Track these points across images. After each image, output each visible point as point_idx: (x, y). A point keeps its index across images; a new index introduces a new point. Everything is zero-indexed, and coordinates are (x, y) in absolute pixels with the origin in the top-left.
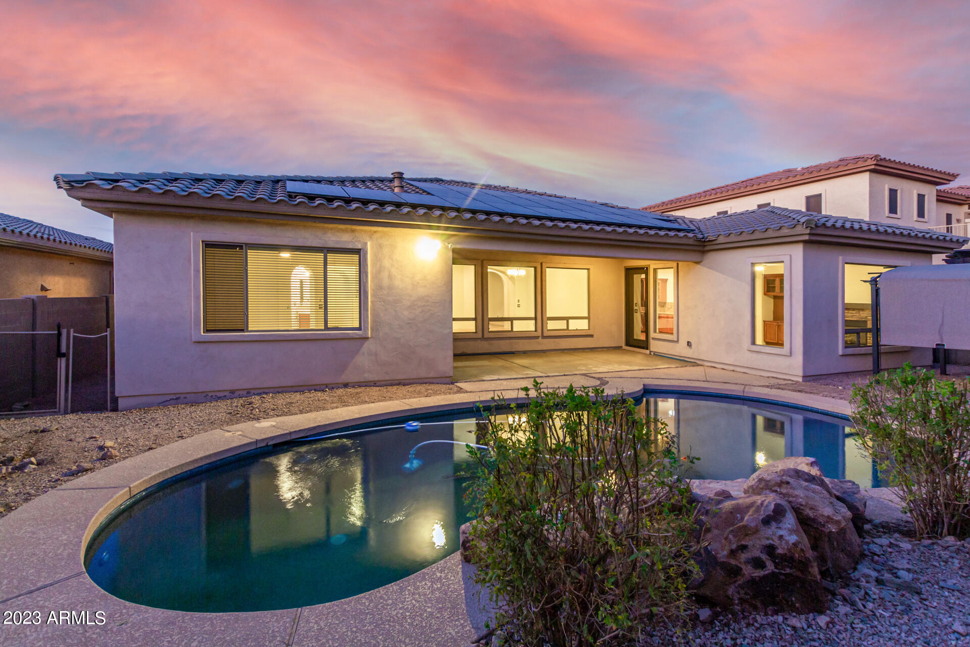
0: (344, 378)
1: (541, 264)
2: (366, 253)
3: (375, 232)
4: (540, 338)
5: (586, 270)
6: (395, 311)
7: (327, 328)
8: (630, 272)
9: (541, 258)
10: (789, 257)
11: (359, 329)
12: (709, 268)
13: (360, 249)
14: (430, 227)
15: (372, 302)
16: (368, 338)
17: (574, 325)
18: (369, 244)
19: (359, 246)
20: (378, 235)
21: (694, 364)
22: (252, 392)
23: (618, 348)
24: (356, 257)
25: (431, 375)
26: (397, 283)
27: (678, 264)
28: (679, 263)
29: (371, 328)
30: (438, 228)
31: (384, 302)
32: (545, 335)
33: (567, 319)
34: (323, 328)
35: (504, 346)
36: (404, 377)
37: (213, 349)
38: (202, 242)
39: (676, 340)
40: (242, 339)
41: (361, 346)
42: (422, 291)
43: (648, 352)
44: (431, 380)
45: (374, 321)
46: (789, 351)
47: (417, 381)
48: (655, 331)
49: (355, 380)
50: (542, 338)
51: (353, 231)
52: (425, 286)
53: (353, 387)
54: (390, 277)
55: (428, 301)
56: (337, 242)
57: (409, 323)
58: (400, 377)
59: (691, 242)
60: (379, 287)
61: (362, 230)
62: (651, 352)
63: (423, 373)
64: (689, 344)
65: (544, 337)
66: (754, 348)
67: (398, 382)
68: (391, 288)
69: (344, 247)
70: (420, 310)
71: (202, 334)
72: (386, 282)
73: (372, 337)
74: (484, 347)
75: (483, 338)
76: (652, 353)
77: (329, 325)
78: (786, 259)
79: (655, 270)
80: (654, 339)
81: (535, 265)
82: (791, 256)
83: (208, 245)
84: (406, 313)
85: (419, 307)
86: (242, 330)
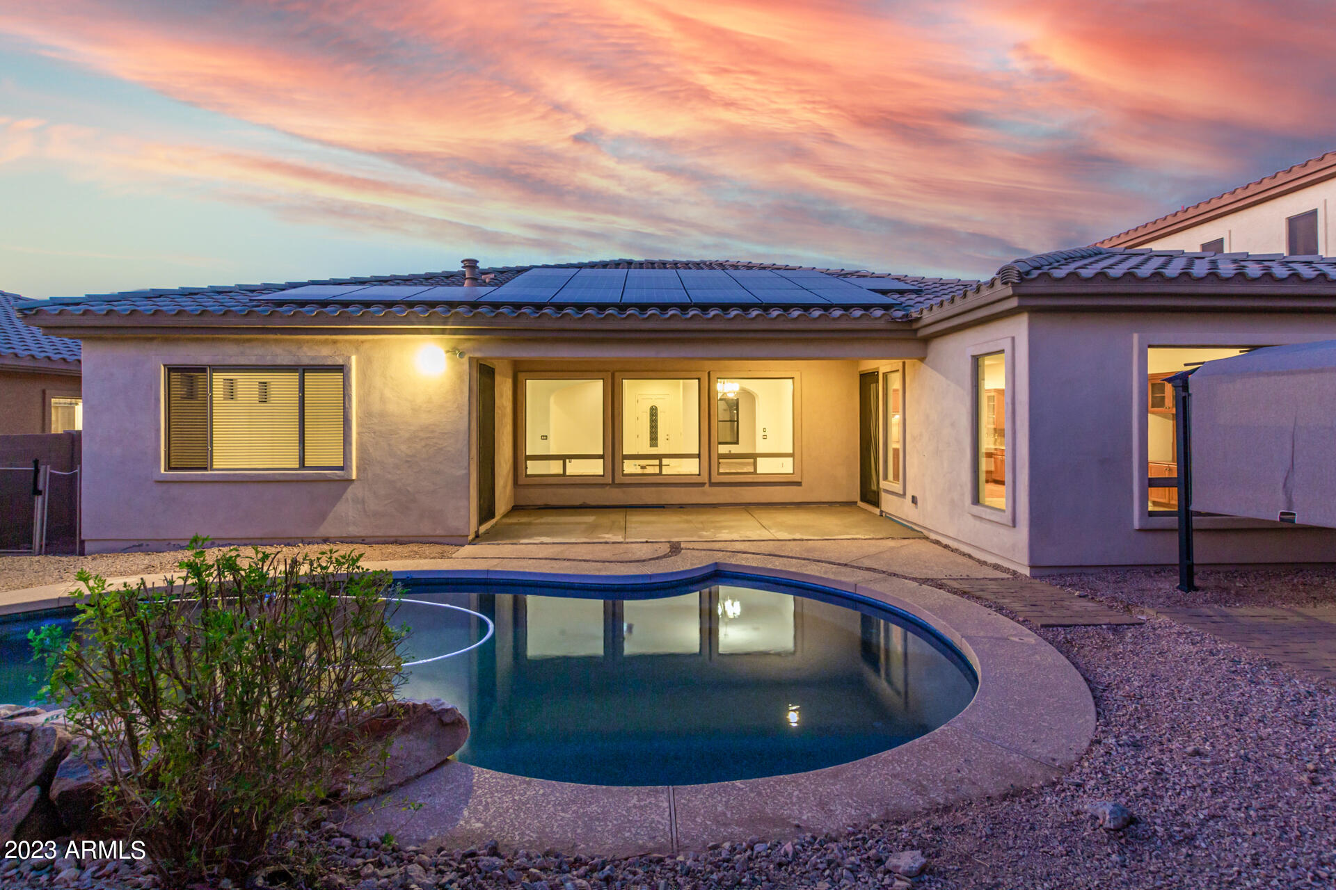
0: (323, 531)
2: (350, 370)
3: (363, 342)
6: (389, 445)
7: (303, 466)
10: (1010, 340)
11: (341, 468)
12: (932, 368)
13: (343, 366)
14: (431, 332)
15: (359, 434)
16: (352, 481)
18: (354, 358)
19: (341, 362)
20: (366, 346)
22: (217, 542)
24: (338, 377)
25: (439, 532)
26: (392, 408)
27: (904, 363)
28: (905, 361)
29: (357, 467)
30: (443, 332)
31: (374, 433)
34: (298, 466)
36: (399, 533)
37: (176, 490)
38: (165, 366)
39: (902, 492)
40: (203, 479)
41: (345, 489)
42: (425, 419)
44: (437, 539)
45: (360, 459)
46: (1011, 517)
47: (418, 539)
49: (338, 534)
51: (335, 342)
52: (429, 411)
53: (334, 543)
54: (383, 400)
55: (433, 432)
56: (314, 358)
57: (407, 462)
58: (395, 532)
60: (367, 415)
61: (346, 341)
63: (426, 528)
64: (914, 500)
66: (977, 510)
67: (392, 539)
68: (382, 415)
69: (321, 363)
70: (423, 443)
71: (162, 471)
72: (376, 407)
73: (358, 479)
77: (307, 464)
82: (1013, 338)
83: (171, 369)
84: (403, 447)
85: (421, 440)
86: (205, 469)
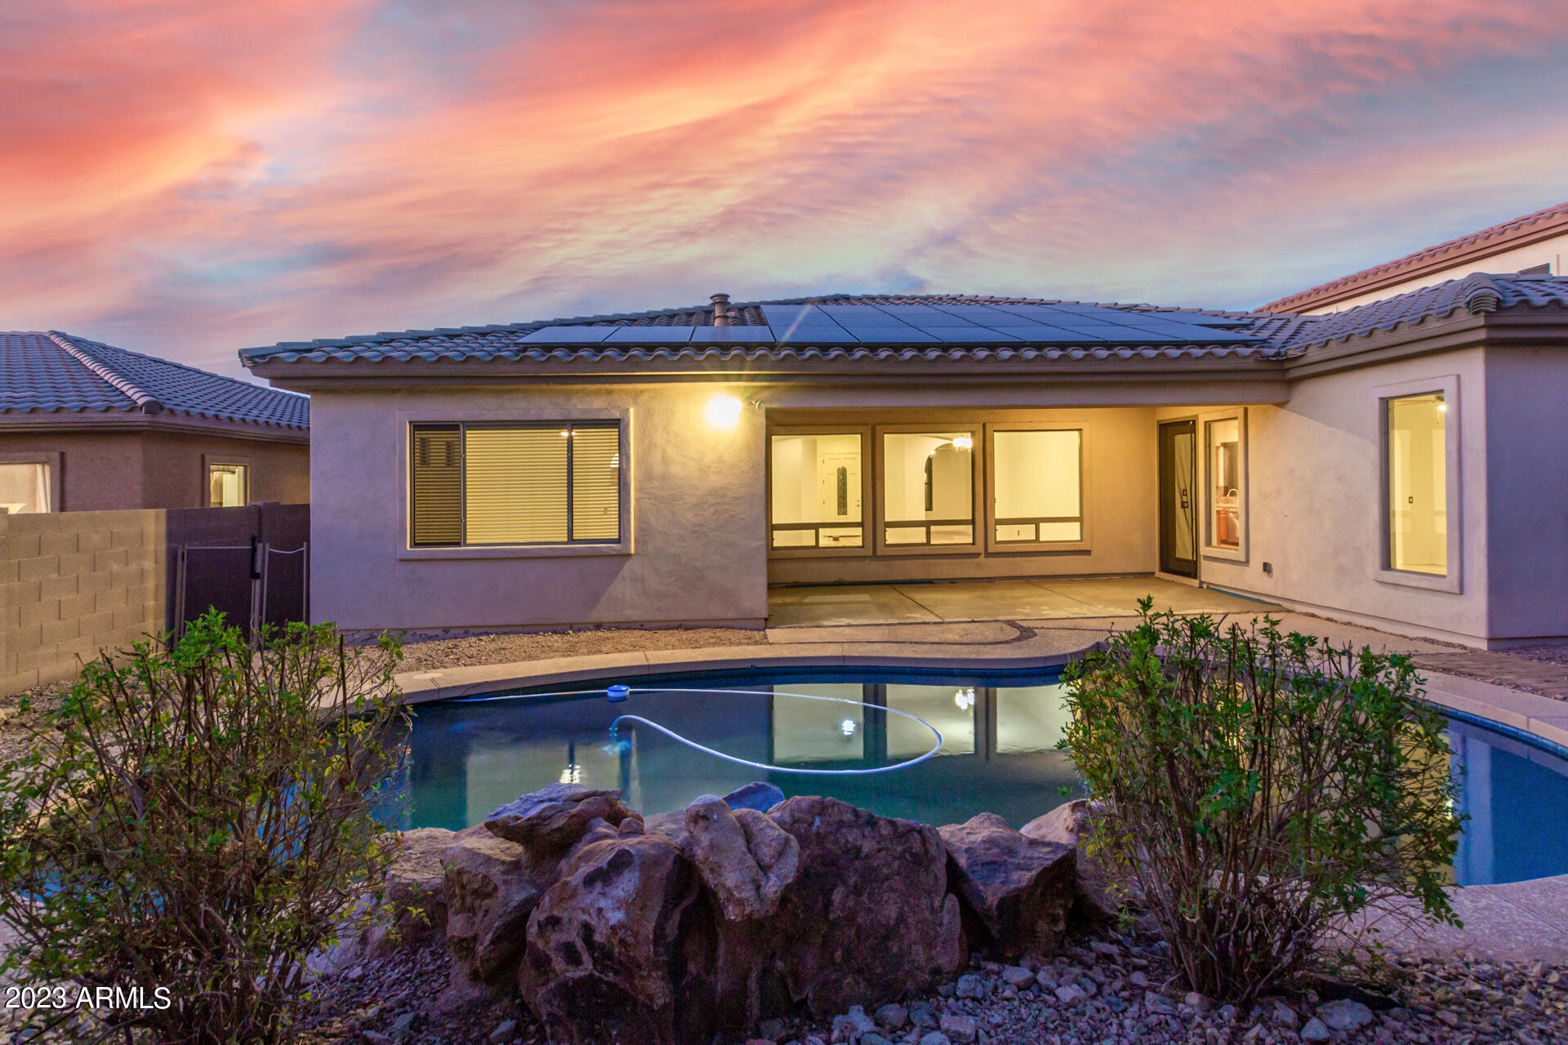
0: (595, 616)
1: (984, 425)
2: (627, 426)
3: (642, 392)
4: (983, 556)
5: (1077, 432)
6: (673, 512)
7: (571, 540)
8: (1167, 432)
9: (984, 416)
10: (1453, 379)
11: (618, 541)
12: (1299, 414)
13: (619, 420)
14: (726, 378)
15: (637, 500)
16: (631, 555)
17: (1049, 533)
18: (632, 410)
19: (617, 415)
20: (646, 396)
21: (1278, 608)
22: (471, 630)
23: (1147, 575)
24: (614, 432)
25: (730, 615)
26: (676, 469)
27: (1246, 410)
28: (1249, 407)
29: (635, 540)
30: (739, 378)
31: (655, 498)
32: (990, 551)
33: (1036, 522)
34: (566, 539)
35: (915, 570)
36: (685, 617)
37: (423, 570)
38: (410, 422)
39: (1243, 559)
40: (455, 556)
41: (621, 567)
42: (715, 481)
43: (1196, 583)
44: (730, 623)
45: (639, 529)
46: (1456, 582)
47: (709, 623)
48: (1209, 543)
49: (611, 619)
50: (985, 557)
51: (609, 392)
52: (720, 472)
53: (609, 629)
54: (665, 460)
55: (724, 496)
56: (586, 411)
57: (694, 532)
58: (680, 616)
59: (1249, 364)
60: (647, 476)
61: (622, 391)
62: (1201, 583)
63: (716, 610)
64: (1267, 568)
65: (988, 555)
66: (1388, 576)
67: (677, 624)
68: (665, 477)
69: (594, 417)
70: (712, 510)
71: (408, 548)
72: (658, 469)
73: (636, 554)
74: (877, 571)
75: (875, 556)
76: (1205, 586)
77: (576, 536)
78: (1449, 386)
79: (1208, 425)
80: (1207, 558)
81: (973, 427)
82: (1458, 377)
83: (417, 427)
84: (690, 515)
85: (710, 506)
86: (458, 544)
